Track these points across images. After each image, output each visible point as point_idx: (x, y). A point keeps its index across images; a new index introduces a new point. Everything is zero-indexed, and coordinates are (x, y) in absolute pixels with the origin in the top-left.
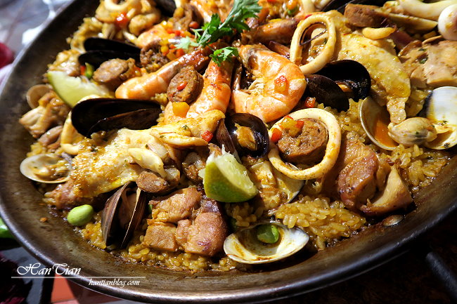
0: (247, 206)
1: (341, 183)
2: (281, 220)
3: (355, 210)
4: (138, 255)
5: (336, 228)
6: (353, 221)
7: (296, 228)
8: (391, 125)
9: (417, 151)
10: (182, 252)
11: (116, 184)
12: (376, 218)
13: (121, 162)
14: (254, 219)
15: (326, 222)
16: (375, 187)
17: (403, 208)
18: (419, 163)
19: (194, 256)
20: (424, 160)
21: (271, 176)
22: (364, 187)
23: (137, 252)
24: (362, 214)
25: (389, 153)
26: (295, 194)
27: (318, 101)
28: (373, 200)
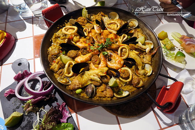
0: (117, 87)
1: (133, 82)
2: (123, 90)
3: (136, 87)
4: (97, 98)
5: (133, 90)
6: (135, 89)
7: (126, 91)
8: (139, 71)
9: (144, 76)
10: (106, 97)
11: (88, 84)
12: (139, 88)
13: (88, 79)
14: (118, 90)
15: (131, 89)
16: (139, 83)
17: (143, 86)
18: (144, 78)
19: (108, 97)
20: (145, 78)
21: (119, 81)
22: (137, 83)
23: (96, 98)
24: (136, 88)
25: (139, 76)
26: (124, 85)
27: (126, 66)
28: (138, 85)
